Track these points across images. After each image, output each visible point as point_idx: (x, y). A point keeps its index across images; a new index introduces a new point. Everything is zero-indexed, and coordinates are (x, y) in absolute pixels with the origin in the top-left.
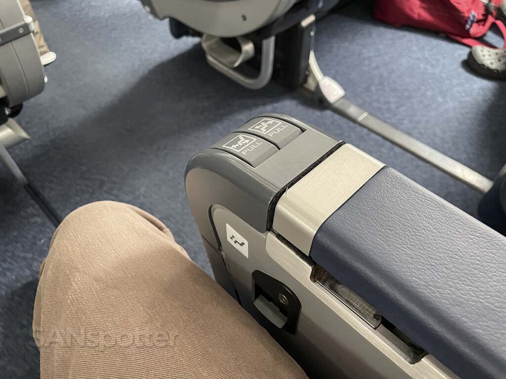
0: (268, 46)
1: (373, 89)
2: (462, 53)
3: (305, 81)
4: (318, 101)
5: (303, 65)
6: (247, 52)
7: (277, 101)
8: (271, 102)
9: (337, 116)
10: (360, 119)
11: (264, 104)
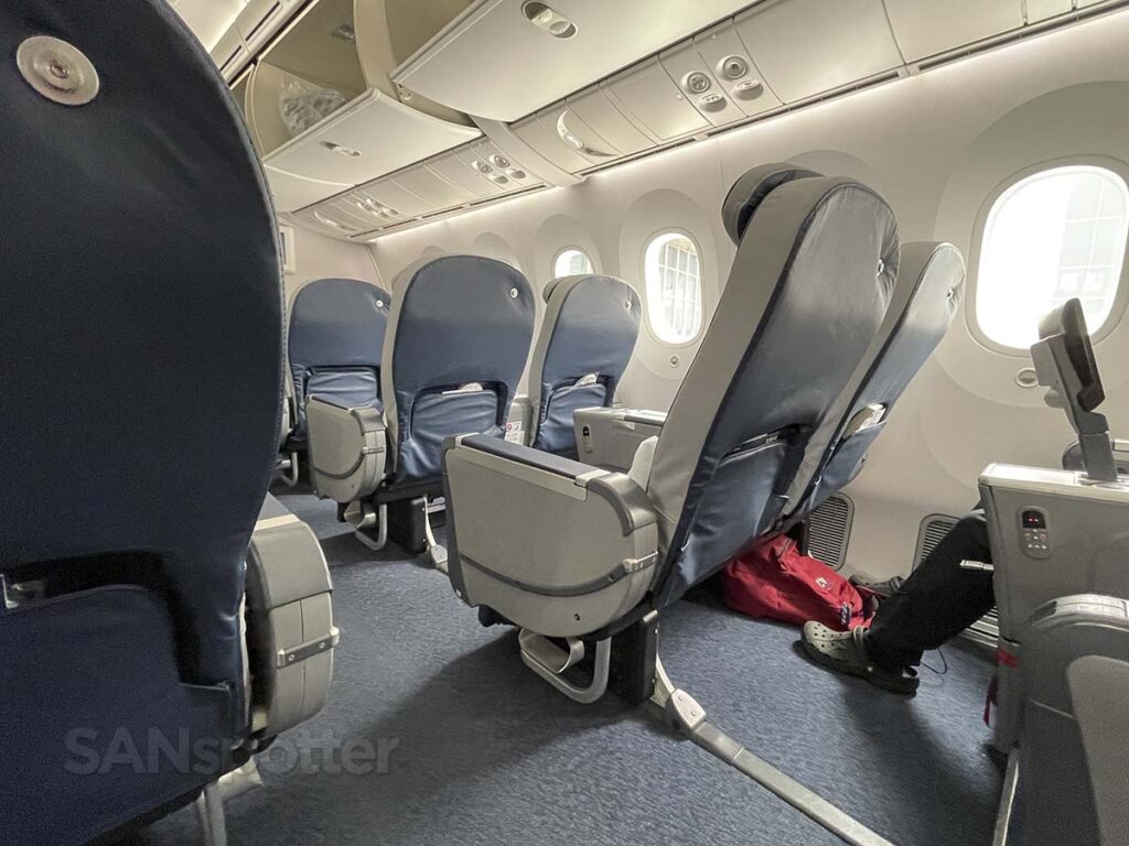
0: (604, 649)
1: (744, 707)
2: (795, 636)
3: (652, 692)
4: (672, 725)
5: (647, 671)
6: (575, 652)
7: (614, 723)
8: (606, 724)
9: (701, 751)
10: (735, 758)
11: (597, 727)
